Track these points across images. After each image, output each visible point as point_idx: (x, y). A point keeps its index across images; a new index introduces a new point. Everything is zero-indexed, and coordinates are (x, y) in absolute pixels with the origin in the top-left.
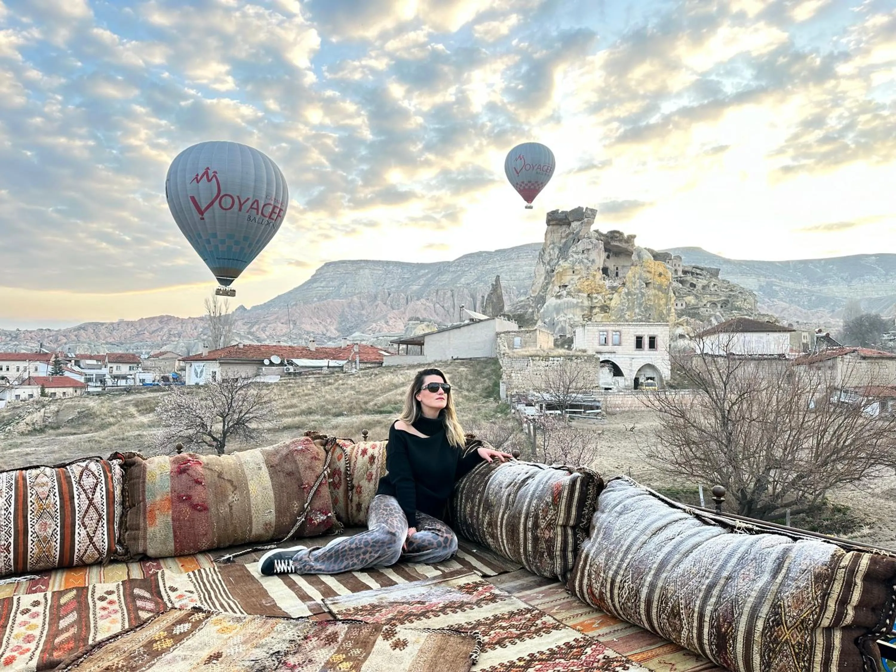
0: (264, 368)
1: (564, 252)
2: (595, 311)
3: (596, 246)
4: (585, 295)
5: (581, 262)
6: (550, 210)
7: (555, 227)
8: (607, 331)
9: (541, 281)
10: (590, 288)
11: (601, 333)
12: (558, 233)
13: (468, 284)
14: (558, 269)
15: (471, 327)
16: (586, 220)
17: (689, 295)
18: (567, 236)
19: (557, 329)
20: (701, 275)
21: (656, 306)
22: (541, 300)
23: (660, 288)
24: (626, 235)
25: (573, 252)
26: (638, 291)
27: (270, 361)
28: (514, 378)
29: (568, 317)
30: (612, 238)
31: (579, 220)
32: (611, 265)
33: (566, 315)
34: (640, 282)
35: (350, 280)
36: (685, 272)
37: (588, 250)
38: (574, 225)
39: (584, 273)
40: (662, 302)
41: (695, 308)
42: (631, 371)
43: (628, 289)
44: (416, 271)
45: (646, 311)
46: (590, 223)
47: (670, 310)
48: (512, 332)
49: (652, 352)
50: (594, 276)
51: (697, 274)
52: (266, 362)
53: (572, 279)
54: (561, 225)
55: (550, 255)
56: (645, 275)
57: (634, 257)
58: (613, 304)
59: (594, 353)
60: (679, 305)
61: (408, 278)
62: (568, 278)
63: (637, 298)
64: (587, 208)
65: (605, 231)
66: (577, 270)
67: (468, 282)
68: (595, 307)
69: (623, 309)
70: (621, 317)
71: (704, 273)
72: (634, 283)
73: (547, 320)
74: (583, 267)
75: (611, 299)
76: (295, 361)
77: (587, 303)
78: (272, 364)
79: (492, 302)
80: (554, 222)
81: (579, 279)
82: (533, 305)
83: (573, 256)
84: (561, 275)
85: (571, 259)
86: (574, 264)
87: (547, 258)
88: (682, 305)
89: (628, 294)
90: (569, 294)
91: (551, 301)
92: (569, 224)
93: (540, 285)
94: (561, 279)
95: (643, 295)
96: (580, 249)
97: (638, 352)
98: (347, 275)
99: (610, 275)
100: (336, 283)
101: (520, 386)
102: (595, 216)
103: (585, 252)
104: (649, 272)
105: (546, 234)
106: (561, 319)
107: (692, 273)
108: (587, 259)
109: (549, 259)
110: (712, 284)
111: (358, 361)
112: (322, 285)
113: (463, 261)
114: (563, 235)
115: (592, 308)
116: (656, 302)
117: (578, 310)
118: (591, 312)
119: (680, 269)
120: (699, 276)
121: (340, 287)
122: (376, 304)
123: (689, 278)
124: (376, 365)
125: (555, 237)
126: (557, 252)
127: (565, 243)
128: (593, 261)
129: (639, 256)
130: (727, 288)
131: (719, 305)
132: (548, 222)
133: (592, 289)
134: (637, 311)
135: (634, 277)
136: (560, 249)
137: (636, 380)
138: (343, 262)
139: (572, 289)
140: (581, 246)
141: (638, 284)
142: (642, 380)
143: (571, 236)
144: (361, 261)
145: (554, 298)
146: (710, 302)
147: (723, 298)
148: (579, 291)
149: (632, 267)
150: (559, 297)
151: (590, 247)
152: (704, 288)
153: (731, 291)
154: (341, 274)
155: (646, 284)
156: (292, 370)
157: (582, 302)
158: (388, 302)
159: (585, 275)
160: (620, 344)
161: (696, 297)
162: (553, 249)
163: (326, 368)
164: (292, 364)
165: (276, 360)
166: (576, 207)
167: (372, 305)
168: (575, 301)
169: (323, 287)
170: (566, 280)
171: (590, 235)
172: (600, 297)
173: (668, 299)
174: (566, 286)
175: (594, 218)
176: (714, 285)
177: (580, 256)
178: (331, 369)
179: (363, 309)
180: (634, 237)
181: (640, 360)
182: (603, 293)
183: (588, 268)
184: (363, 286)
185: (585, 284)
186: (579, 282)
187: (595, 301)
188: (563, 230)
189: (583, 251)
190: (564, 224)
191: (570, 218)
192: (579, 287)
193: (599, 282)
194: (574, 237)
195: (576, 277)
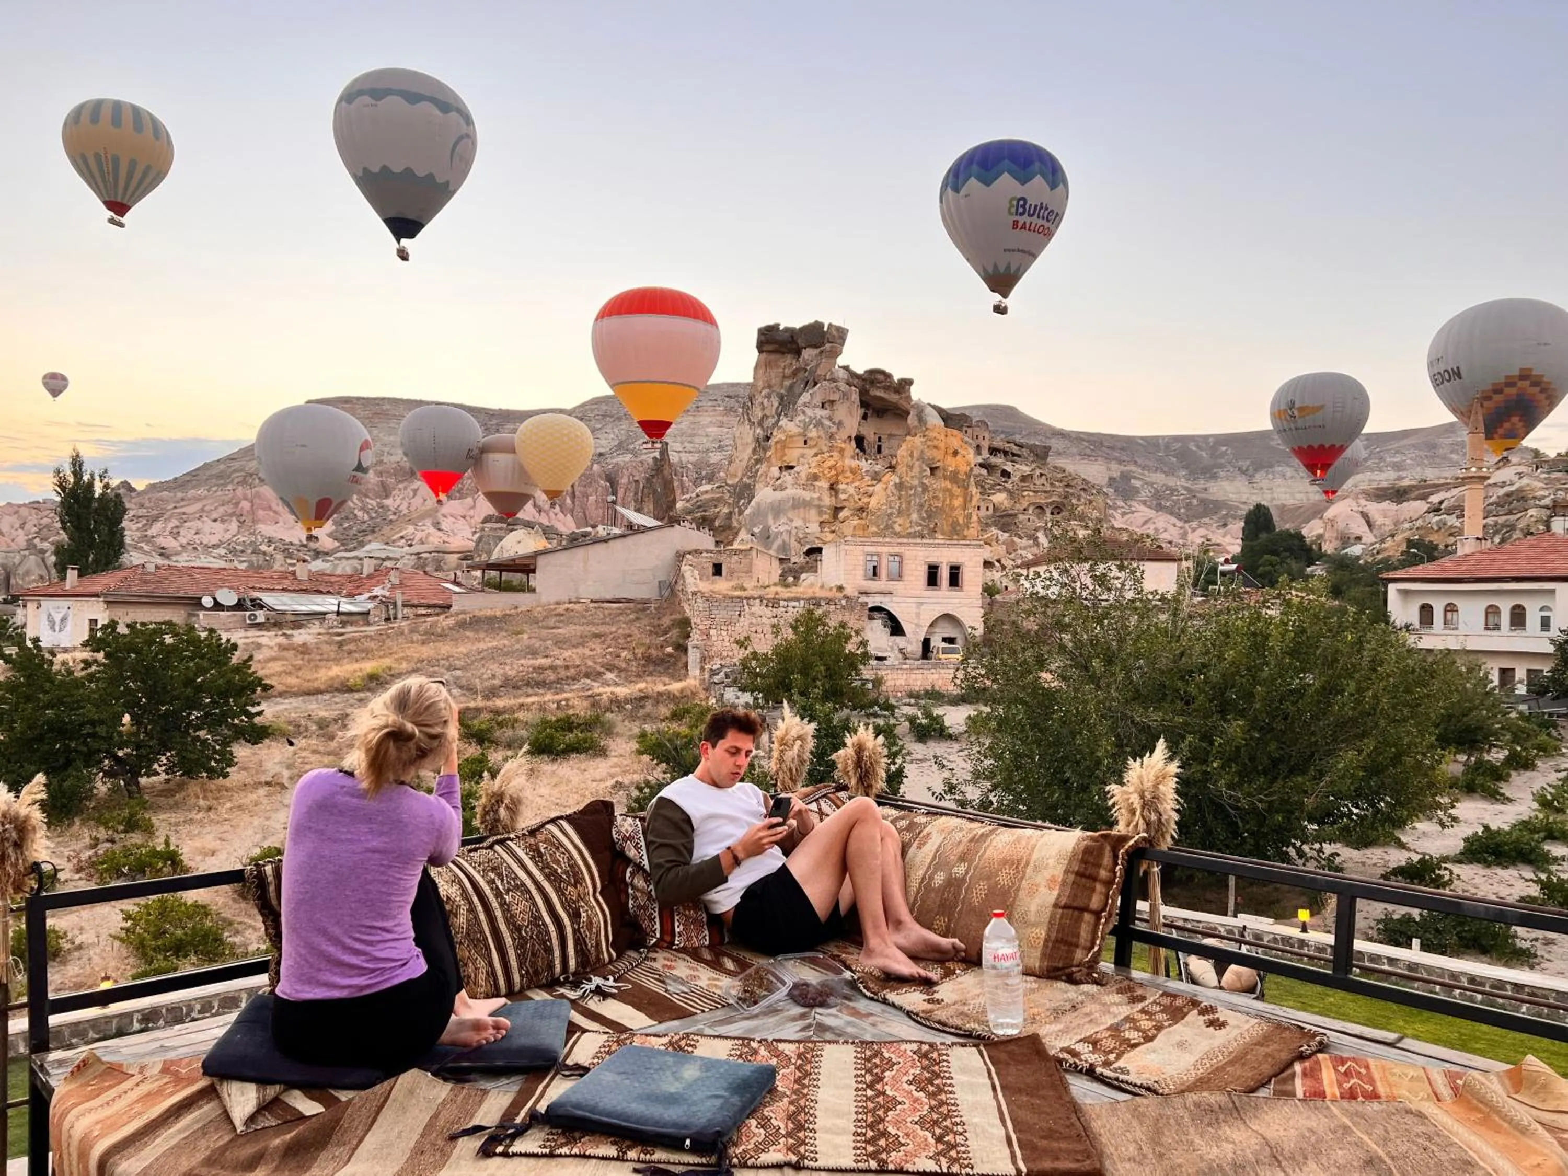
0: (201, 614)
1: (787, 404)
2: (842, 515)
3: (846, 397)
4: (827, 485)
5: (819, 424)
6: (763, 324)
7: (773, 357)
8: (878, 555)
9: (747, 458)
10: (833, 472)
11: (869, 558)
12: (778, 367)
13: (601, 454)
14: (778, 436)
15: (630, 541)
16: (828, 346)
17: (999, 491)
18: (795, 373)
19: (775, 546)
20: (1019, 456)
21: (947, 509)
22: (745, 492)
23: (954, 477)
24: (896, 378)
25: (806, 405)
26: (916, 482)
27: (215, 599)
28: (714, 638)
29: (795, 524)
30: (872, 382)
31: (815, 346)
32: (870, 431)
33: (792, 521)
34: (920, 467)
36: (993, 451)
37: (832, 402)
38: (808, 353)
39: (824, 445)
40: (957, 502)
41: (1011, 515)
42: (917, 625)
43: (901, 478)
44: (497, 425)
45: (929, 517)
46: (836, 353)
47: (969, 516)
48: (707, 551)
49: (954, 593)
50: (842, 451)
51: (1014, 455)
52: (207, 601)
53: (803, 456)
54: (783, 353)
55: (763, 409)
56: (929, 453)
57: (912, 420)
58: (873, 502)
59: (856, 594)
60: (983, 509)
62: (796, 453)
63: (914, 495)
64: (830, 325)
65: (860, 369)
66: (811, 439)
67: (602, 450)
68: (842, 508)
69: (891, 514)
70: (888, 527)
71: (1025, 452)
72: (911, 467)
73: (756, 530)
74: (821, 433)
75: (870, 495)
76: (268, 599)
77: (828, 501)
78: (218, 606)
79: (655, 491)
80: (770, 348)
81: (816, 455)
82: (731, 501)
83: (804, 413)
84: (784, 447)
85: (801, 417)
86: (806, 428)
87: (758, 413)
88: (987, 509)
89: (900, 486)
90: (796, 483)
91: (764, 495)
92: (798, 353)
93: (744, 464)
94: (785, 455)
95: (925, 488)
96: (818, 400)
97: (932, 593)
99: (868, 451)
101: (724, 654)
102: (844, 340)
103: (826, 406)
104: (936, 447)
105: (756, 368)
106: (781, 529)
107: (1006, 453)
108: (830, 418)
109: (760, 415)
110: (1038, 472)
111: (399, 603)
113: (592, 410)
114: (788, 372)
115: (837, 510)
116: (948, 502)
117: (813, 513)
118: (835, 516)
119: (985, 445)
120: (1016, 458)
123: (997, 460)
124: (438, 610)
125: (773, 375)
126: (776, 404)
127: (791, 387)
128: (840, 424)
129: (921, 419)
130: (1061, 481)
131: (1048, 511)
132: (761, 346)
133: (837, 475)
134: (915, 516)
135: (911, 455)
136: (781, 398)
137: (926, 643)
139: (803, 475)
140: (819, 393)
141: (916, 470)
142: (937, 642)
143: (801, 375)
144: (383, 399)
145: (769, 490)
146: (1033, 504)
147: (1055, 498)
148: (815, 477)
149: (908, 438)
150: (778, 487)
151: (835, 397)
152: (1024, 479)
153: (1068, 486)
155: (932, 469)
156: (261, 619)
157: (820, 499)
159: (825, 449)
160: (900, 577)
161: (1010, 493)
162: (768, 397)
163: (334, 617)
164: (258, 605)
165: (228, 598)
166: (812, 321)
167: (405, 488)
168: (807, 495)
170: (792, 456)
171: (836, 376)
172: (851, 490)
173: (967, 499)
174: (792, 468)
175: (843, 345)
176: (1041, 475)
177: (820, 412)
178: (344, 618)
179: (387, 497)
180: (909, 382)
181: (932, 607)
182: (857, 484)
183: (831, 437)
184: (386, 449)
185: (825, 465)
186: (814, 462)
187: (843, 497)
188: (787, 362)
189: (823, 404)
190: (790, 352)
191: (801, 342)
192: (816, 471)
193: (850, 462)
194: (806, 377)
195: (811, 452)
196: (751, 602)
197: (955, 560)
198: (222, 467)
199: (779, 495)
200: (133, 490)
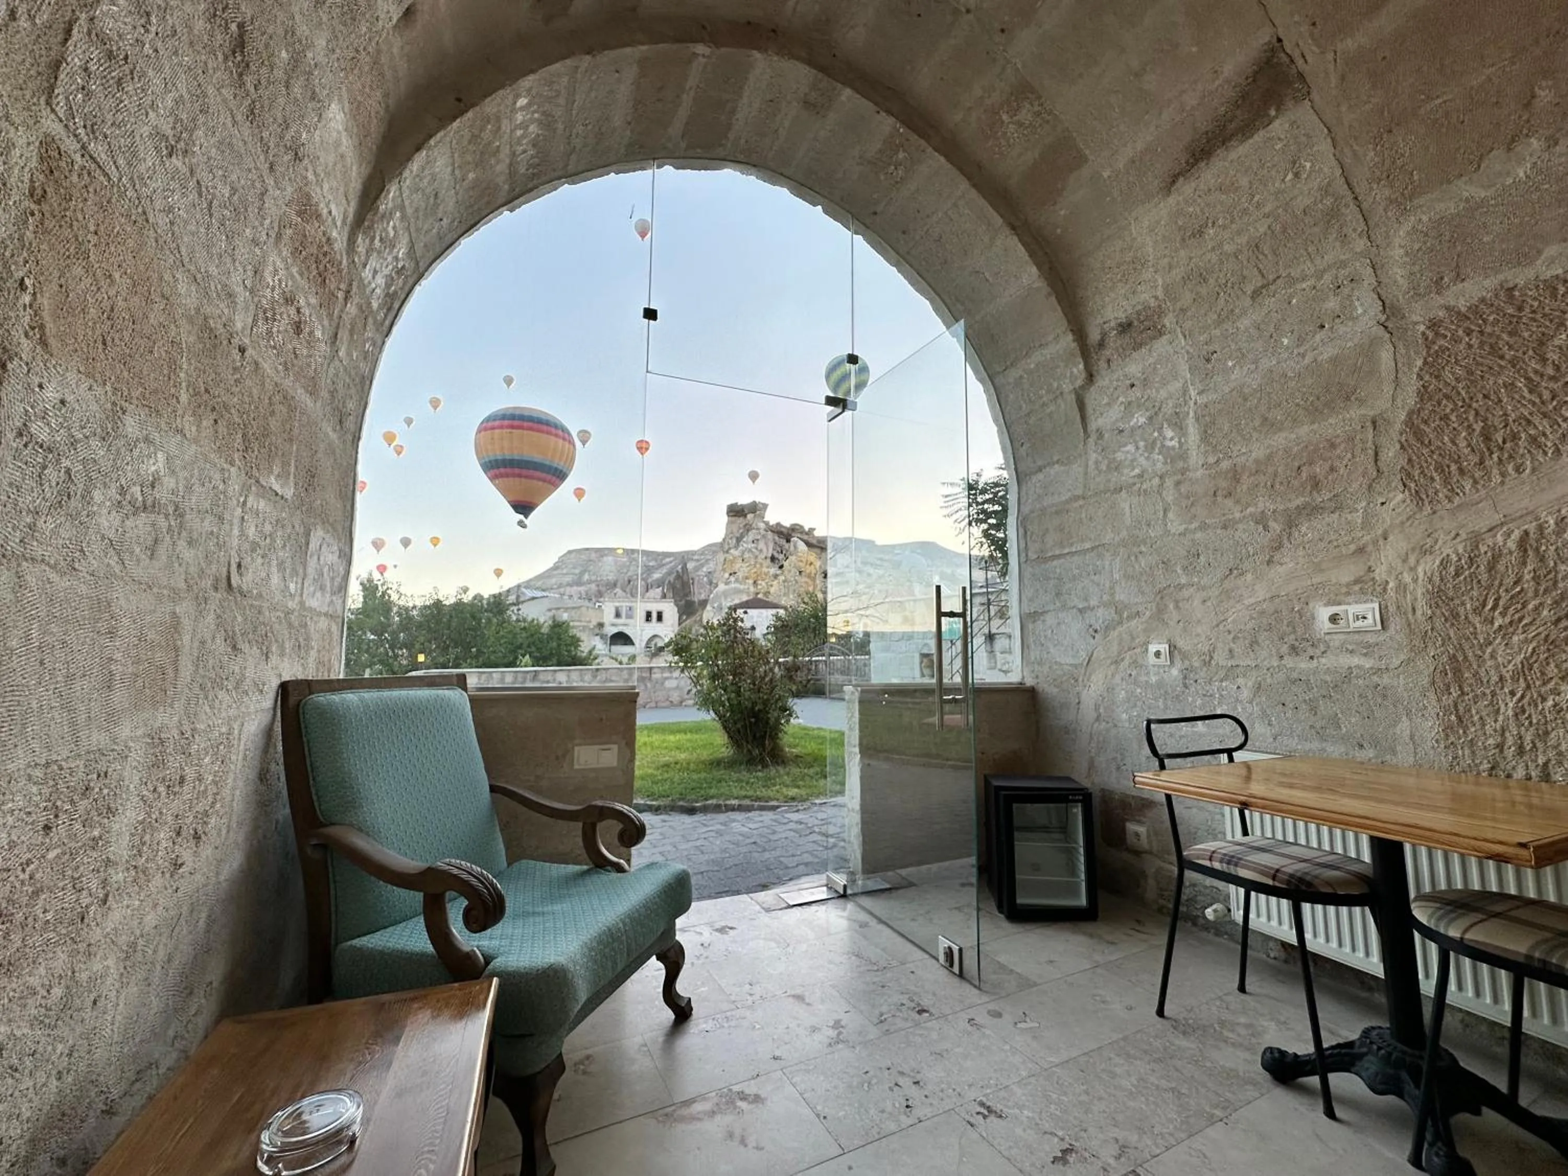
1: (739, 542)
4: (751, 581)
5: (750, 551)
6: (730, 503)
7: (734, 519)
8: (620, 606)
12: (737, 524)
16: (759, 512)
24: (806, 528)
25: (744, 542)
31: (754, 513)
34: (795, 571)
37: (758, 539)
38: (750, 516)
39: (752, 561)
40: (811, 588)
42: (641, 640)
43: (785, 577)
44: (661, 559)
46: (762, 516)
49: (659, 624)
50: (761, 564)
53: (741, 567)
54: (739, 517)
55: (729, 544)
56: (798, 564)
58: (772, 590)
62: (738, 566)
63: (792, 585)
64: (761, 502)
66: (746, 558)
72: (790, 571)
74: (752, 556)
75: (772, 586)
77: (752, 589)
80: (733, 514)
81: (748, 567)
83: (743, 546)
84: (732, 563)
85: (741, 548)
86: (743, 553)
87: (726, 547)
89: (784, 581)
90: (737, 581)
91: (721, 587)
92: (745, 516)
94: (732, 567)
95: (797, 582)
96: (751, 539)
97: (647, 624)
98: (590, 563)
100: (577, 571)
102: (766, 509)
103: (755, 542)
104: (801, 561)
105: (726, 525)
106: (727, 604)
108: (756, 548)
112: (564, 573)
114: (742, 526)
115: (757, 594)
116: (806, 588)
117: (745, 595)
121: (582, 573)
125: (734, 528)
126: (735, 542)
127: (740, 533)
128: (761, 551)
132: (728, 513)
133: (758, 576)
134: (791, 596)
135: (790, 565)
136: (736, 539)
138: (587, 549)
139: (741, 577)
140: (751, 535)
141: (792, 573)
143: (746, 527)
145: (723, 584)
148: (746, 578)
149: (790, 557)
150: (727, 584)
151: (760, 537)
154: (583, 561)
155: (800, 572)
157: (748, 588)
158: (628, 590)
159: (753, 563)
160: (631, 618)
166: (752, 500)
168: (742, 587)
169: (564, 575)
170: (736, 567)
171: (760, 526)
172: (764, 584)
174: (736, 573)
175: (765, 512)
177: (751, 545)
181: (648, 631)
183: (757, 557)
185: (752, 572)
186: (746, 570)
187: (760, 587)
188: (740, 521)
189: (753, 542)
190: (742, 516)
191: (746, 511)
192: (747, 574)
193: (765, 570)
194: (748, 528)
195: (745, 565)
197: (660, 609)
199: (727, 587)
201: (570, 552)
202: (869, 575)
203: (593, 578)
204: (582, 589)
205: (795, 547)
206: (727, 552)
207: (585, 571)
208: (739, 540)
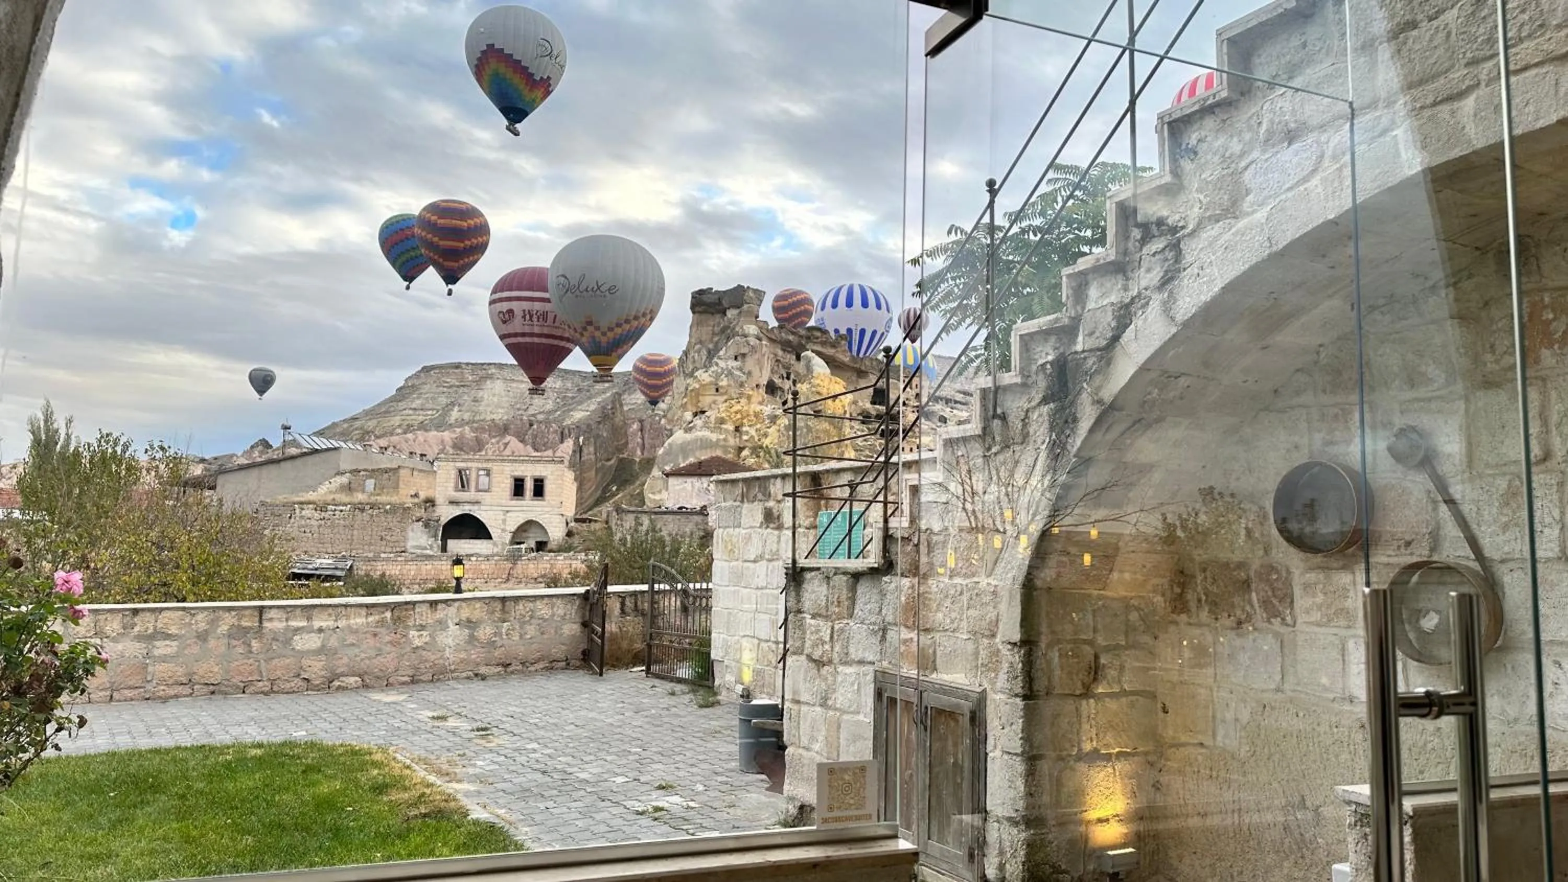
2: (745, 454)
3: (755, 349)
4: (731, 428)
5: (730, 374)
6: (697, 288)
7: (703, 317)
8: (469, 469)
10: (739, 416)
12: (709, 325)
14: (694, 384)
16: (745, 307)
18: (723, 331)
23: (831, 419)
25: (722, 358)
26: (802, 424)
30: (808, 338)
31: (737, 307)
34: (806, 410)
35: (466, 397)
37: (744, 355)
38: (732, 312)
39: (734, 392)
42: (504, 530)
48: (365, 470)
49: (537, 502)
50: (749, 398)
53: (714, 402)
54: (711, 314)
56: (812, 398)
57: (801, 369)
58: (766, 443)
61: (573, 398)
62: (708, 399)
64: (751, 288)
66: (722, 387)
68: (743, 448)
74: (732, 382)
75: (766, 435)
77: (732, 441)
80: (702, 309)
81: (725, 401)
83: (717, 364)
84: (698, 395)
85: (714, 368)
86: (718, 376)
90: (706, 425)
91: (678, 436)
92: (724, 314)
94: (699, 401)
95: (809, 429)
96: (732, 353)
97: (517, 502)
98: (461, 390)
100: (439, 404)
103: (739, 358)
104: (818, 393)
105: (691, 330)
108: (741, 369)
109: (691, 367)
112: (414, 406)
114: (717, 329)
115: (741, 449)
118: (739, 456)
120: (959, 406)
121: (446, 409)
122: (506, 441)
125: (705, 332)
126: (704, 358)
127: (716, 343)
128: (751, 374)
132: (693, 307)
133: (742, 419)
136: (708, 351)
138: (457, 366)
139: (712, 419)
140: (732, 347)
145: (681, 432)
148: (722, 421)
149: (798, 385)
150: (688, 430)
151: (745, 350)
154: (451, 387)
157: (725, 440)
159: (734, 396)
160: (487, 491)
162: (699, 352)
166: (736, 284)
167: (498, 442)
168: (714, 437)
169: (415, 409)
170: (705, 401)
172: (752, 432)
174: (703, 412)
175: (759, 305)
177: (732, 364)
181: (517, 514)
182: (758, 426)
183: (742, 385)
184: (489, 409)
185: (732, 410)
186: (723, 407)
187: (745, 437)
188: (714, 320)
189: (736, 358)
190: (718, 312)
191: (725, 303)
192: (723, 415)
193: (755, 407)
194: (727, 333)
195: (721, 399)
196: (305, 506)
197: (537, 474)
198: (346, 426)
199: (688, 437)
200: (271, 447)
201: (426, 370)
202: (943, 420)
203: (467, 416)
204: (447, 435)
205: (809, 369)
206: (691, 375)
207: (453, 404)
208: (711, 354)
